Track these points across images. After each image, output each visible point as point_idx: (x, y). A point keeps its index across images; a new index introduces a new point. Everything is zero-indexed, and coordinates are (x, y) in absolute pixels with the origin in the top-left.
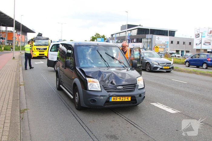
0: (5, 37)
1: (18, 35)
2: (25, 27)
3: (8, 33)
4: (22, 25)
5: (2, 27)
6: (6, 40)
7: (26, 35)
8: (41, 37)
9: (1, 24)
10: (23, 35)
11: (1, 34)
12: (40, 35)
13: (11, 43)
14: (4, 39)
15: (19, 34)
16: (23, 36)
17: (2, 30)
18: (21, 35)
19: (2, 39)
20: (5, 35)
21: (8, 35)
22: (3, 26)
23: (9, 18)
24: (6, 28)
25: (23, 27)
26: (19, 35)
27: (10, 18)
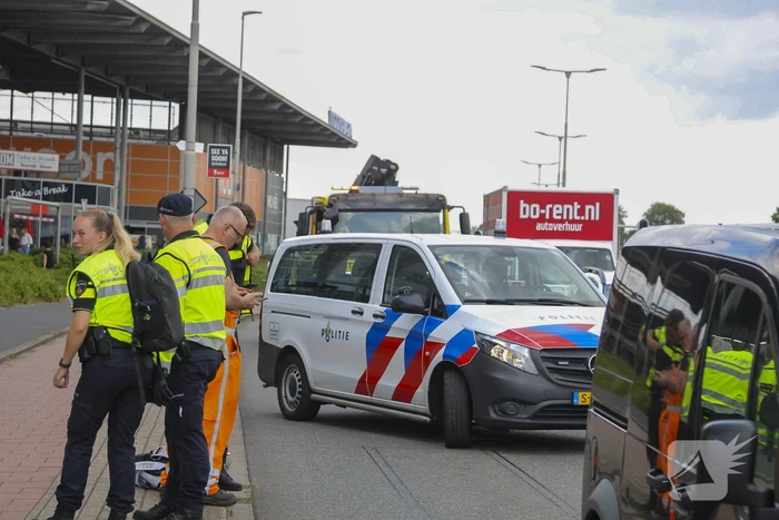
0: (109, 179)
1: (211, 168)
2: (272, 98)
3: (136, 150)
4: (247, 82)
5: (87, 97)
6: (113, 210)
7: (277, 163)
8: (390, 189)
9: (83, 73)
10: (249, 169)
11: (82, 155)
12: (380, 172)
13: (151, 232)
14: (106, 202)
15: (219, 159)
16: (254, 175)
17: (86, 120)
18: (235, 164)
19: (91, 202)
20: (109, 165)
21: (134, 167)
22: (94, 94)
23: (143, 28)
24: (121, 112)
25: (260, 97)
26: (225, 169)
27: (157, 31)
